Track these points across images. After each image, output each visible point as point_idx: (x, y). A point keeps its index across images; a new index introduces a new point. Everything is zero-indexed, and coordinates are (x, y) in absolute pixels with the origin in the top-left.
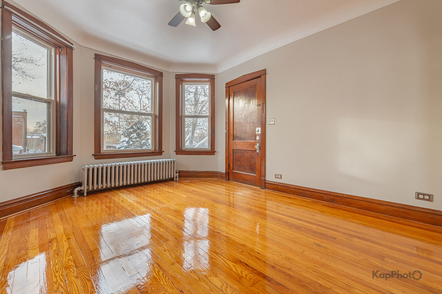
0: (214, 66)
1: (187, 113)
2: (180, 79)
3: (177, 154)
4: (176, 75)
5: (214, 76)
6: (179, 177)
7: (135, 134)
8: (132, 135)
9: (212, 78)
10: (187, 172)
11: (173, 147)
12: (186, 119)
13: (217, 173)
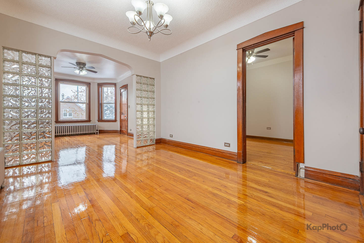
0: (115, 79)
1: (105, 102)
2: (100, 85)
3: (98, 122)
4: (98, 84)
5: (116, 84)
6: (99, 133)
7: (109, 111)
8: (107, 112)
9: (115, 85)
10: (103, 130)
11: (97, 118)
12: (104, 104)
13: (116, 131)
